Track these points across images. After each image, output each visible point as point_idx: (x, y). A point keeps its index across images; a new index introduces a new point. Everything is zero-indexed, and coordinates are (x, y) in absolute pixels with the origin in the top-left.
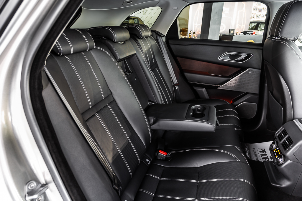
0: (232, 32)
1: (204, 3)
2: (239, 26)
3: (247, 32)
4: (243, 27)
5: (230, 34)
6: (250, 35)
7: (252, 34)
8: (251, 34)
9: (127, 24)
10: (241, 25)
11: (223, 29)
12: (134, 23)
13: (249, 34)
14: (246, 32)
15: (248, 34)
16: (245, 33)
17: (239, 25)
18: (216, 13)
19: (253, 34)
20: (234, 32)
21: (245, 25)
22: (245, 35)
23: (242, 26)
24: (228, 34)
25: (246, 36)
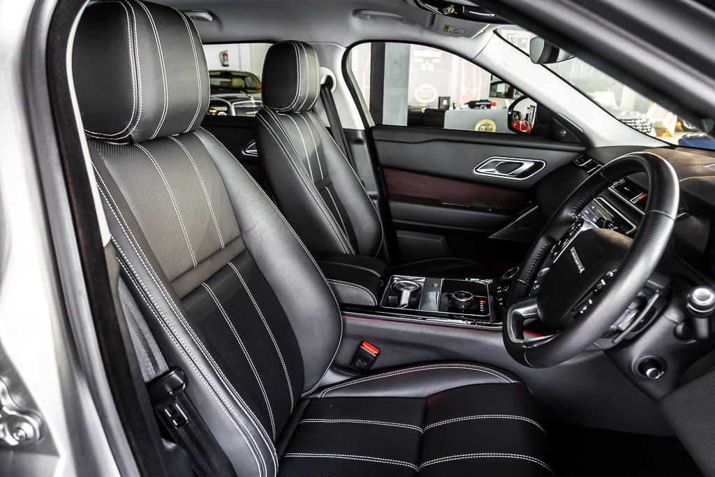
0: (445, 102)
1: (370, 43)
2: (467, 91)
3: (477, 103)
4: (477, 92)
5: (441, 107)
6: (483, 108)
7: (489, 106)
8: (485, 108)
9: (221, 89)
10: (473, 88)
11: (432, 97)
12: (244, 86)
13: (481, 107)
14: (475, 102)
15: (479, 106)
16: (472, 105)
17: (468, 88)
18: (396, 62)
19: (492, 107)
20: (448, 102)
21: (479, 89)
22: (472, 110)
23: (475, 89)
24: (437, 108)
25: (476, 111)
